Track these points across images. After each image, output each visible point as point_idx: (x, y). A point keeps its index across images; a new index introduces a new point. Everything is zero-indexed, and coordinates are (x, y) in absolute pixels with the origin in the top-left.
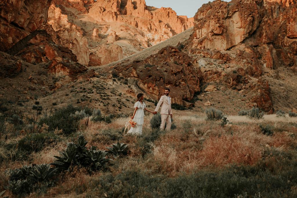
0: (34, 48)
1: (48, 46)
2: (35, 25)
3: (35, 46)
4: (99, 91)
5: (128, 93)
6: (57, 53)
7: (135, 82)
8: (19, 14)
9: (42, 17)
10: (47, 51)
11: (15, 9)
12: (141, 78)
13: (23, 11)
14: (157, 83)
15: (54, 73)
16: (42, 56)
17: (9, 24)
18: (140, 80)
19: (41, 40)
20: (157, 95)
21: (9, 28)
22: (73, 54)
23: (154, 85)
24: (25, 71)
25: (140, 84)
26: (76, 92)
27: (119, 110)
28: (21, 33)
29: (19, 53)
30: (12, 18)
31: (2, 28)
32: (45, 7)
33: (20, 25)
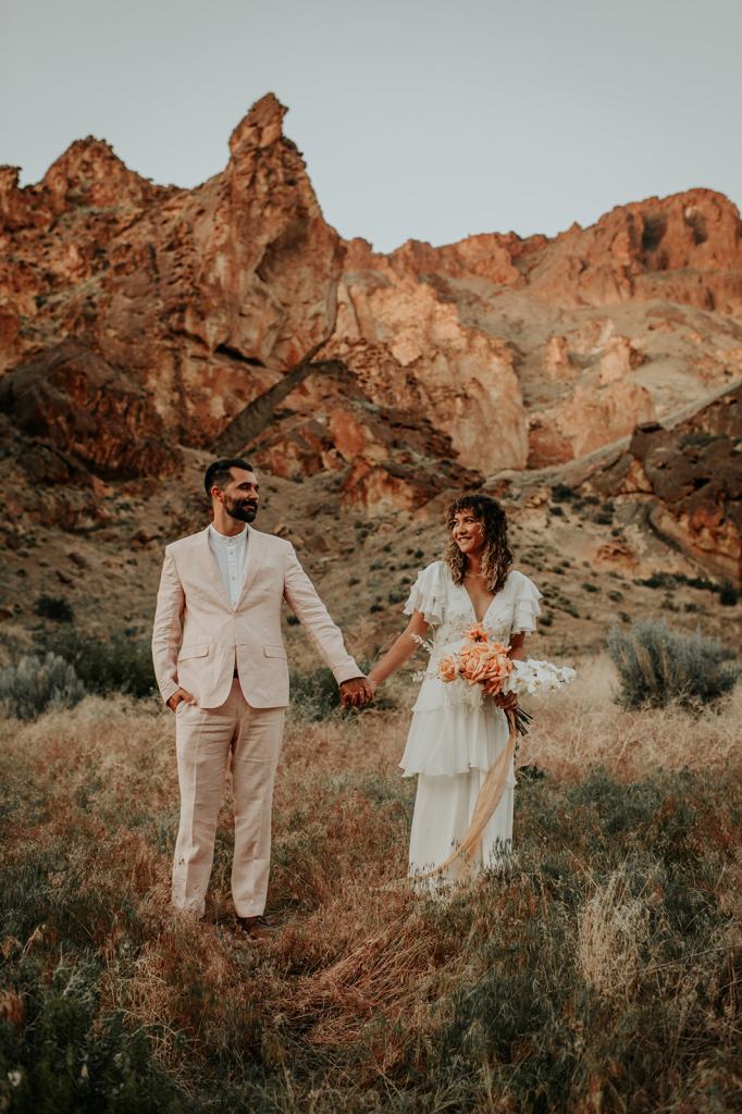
0: (298, 424)
1: (341, 410)
2: (295, 341)
3: (299, 418)
5: (605, 558)
6: (373, 433)
7: (642, 510)
8: (241, 315)
9: (317, 315)
10: (338, 431)
11: (227, 299)
12: (663, 493)
13: (253, 304)
14: (734, 507)
15: (360, 505)
16: (324, 449)
17: (210, 354)
18: (662, 502)
19: (319, 394)
20: (733, 559)
21: (211, 368)
22: (434, 432)
23: (716, 519)
24: (264, 508)
25: (660, 517)
26: (387, 570)
28: (250, 378)
29: (248, 448)
30: (219, 332)
31: (191, 372)
32: (326, 277)
33: (246, 354)
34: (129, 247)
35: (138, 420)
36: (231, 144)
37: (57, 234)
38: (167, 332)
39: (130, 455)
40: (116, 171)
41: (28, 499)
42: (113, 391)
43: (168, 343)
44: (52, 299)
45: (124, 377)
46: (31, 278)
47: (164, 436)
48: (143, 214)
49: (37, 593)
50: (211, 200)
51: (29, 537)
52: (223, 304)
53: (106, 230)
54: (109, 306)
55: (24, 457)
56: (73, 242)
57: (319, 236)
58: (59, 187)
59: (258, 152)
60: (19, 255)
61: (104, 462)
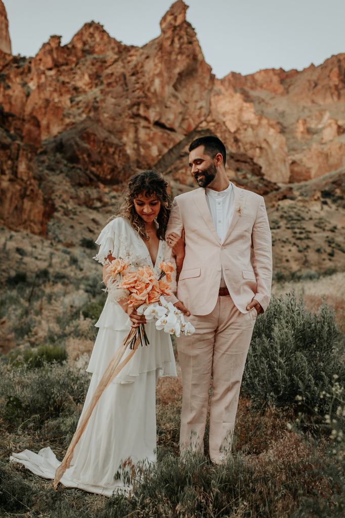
2: (191, 120)
4: (293, 224)
8: (166, 107)
9: (201, 108)
11: (160, 99)
13: (171, 102)
17: (151, 126)
21: (152, 133)
22: (255, 164)
27: (330, 260)
28: (170, 137)
29: (169, 170)
30: (156, 115)
31: (142, 134)
32: (206, 89)
33: (168, 126)
34: (112, 74)
35: (119, 156)
36: (161, 24)
37: (79, 68)
38: (131, 115)
39: (115, 173)
40: (105, 37)
41: (72, 193)
42: (109, 143)
43: (132, 121)
44: (77, 99)
45: (112, 137)
46: (67, 89)
47: (131, 164)
48: (118, 59)
49: (80, 237)
50: (153, 51)
51: (73, 210)
52: (158, 102)
53: (101, 66)
54: (105, 103)
55: (70, 173)
56: (87, 72)
57: (202, 69)
58: (79, 46)
59: (175, 28)
60: (62, 78)
61: (104, 176)
